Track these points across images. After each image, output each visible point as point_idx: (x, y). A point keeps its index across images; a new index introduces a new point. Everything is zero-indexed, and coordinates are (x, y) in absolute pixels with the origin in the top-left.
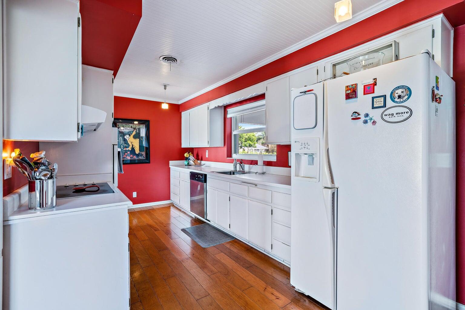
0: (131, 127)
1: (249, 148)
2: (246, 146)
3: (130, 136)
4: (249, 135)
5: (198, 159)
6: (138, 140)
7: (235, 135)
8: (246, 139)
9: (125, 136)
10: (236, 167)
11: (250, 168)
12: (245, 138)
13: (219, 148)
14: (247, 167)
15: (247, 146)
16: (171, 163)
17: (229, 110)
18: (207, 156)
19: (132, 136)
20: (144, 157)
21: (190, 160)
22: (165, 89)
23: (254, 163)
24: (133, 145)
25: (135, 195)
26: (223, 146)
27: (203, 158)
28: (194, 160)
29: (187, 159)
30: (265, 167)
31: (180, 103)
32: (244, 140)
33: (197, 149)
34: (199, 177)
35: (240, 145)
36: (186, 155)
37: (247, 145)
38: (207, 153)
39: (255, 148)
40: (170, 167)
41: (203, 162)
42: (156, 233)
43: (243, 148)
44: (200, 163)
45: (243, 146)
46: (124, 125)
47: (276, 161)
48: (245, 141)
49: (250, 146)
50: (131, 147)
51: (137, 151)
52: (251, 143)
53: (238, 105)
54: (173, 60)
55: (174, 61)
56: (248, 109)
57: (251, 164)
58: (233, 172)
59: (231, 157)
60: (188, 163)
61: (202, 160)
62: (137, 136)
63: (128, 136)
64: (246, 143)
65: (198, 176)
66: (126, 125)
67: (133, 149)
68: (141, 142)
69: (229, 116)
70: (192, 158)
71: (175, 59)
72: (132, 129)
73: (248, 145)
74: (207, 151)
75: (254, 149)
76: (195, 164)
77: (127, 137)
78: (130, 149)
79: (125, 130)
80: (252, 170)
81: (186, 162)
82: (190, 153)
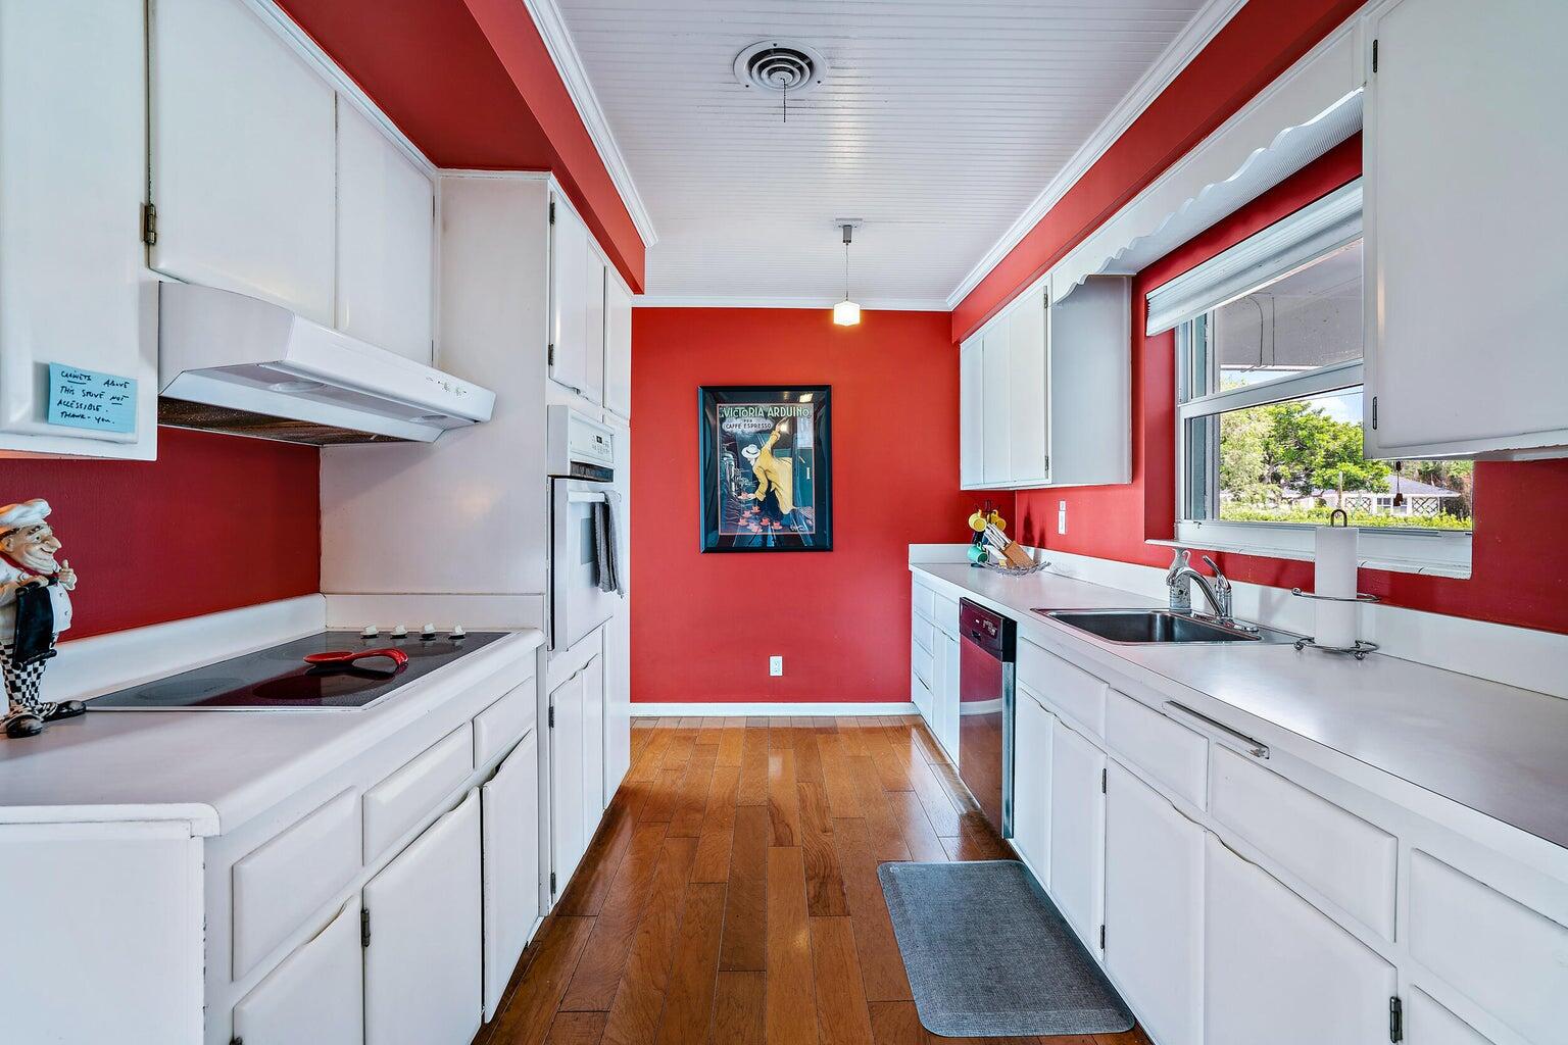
0: (766, 413)
1: (1345, 495)
2: (1328, 484)
3: (760, 447)
4: (1346, 439)
5: (1028, 541)
6: (787, 462)
7: (1197, 424)
8: (1330, 454)
9: (745, 450)
10: (1183, 594)
11: (1266, 607)
12: (1327, 451)
13: (1110, 493)
14: (1246, 600)
15: (1334, 487)
16: (917, 552)
17: (1160, 296)
18: (1062, 530)
19: (768, 445)
20: (810, 528)
21: (990, 544)
22: (847, 241)
23: (1296, 576)
24: (770, 482)
25: (776, 666)
26: (1127, 480)
27: (1049, 537)
28: (1006, 544)
29: (978, 538)
30: (1371, 611)
31: (949, 304)
32: (1319, 459)
33: (1026, 495)
34: (987, 626)
35: (1301, 483)
36: (975, 521)
37: (1334, 481)
38: (1062, 515)
39: (1381, 495)
40: (911, 568)
41: (1046, 555)
42: (773, 853)
43: (1316, 492)
44: (1037, 556)
45: (1319, 487)
46: (740, 407)
47: (1466, 574)
48: (1328, 465)
49: (1352, 483)
50: (763, 488)
51: (786, 506)
52: (1354, 470)
53: (1201, 253)
54: (793, 63)
55: (801, 69)
56: (1259, 264)
57: (1277, 584)
58: (1164, 617)
59: (1170, 534)
60: (984, 558)
61: (1042, 545)
62: (785, 445)
63: (752, 448)
64: (1330, 472)
65: (981, 623)
66: (747, 408)
67: (771, 496)
68: (798, 472)
69: (1155, 326)
70: (995, 533)
71: (803, 57)
72: (768, 422)
73: (1340, 481)
74: (1063, 504)
75: (1374, 497)
76: (1010, 562)
77: (750, 452)
78: (760, 495)
79: (742, 427)
80: (1279, 622)
81: (971, 552)
82: (995, 515)
